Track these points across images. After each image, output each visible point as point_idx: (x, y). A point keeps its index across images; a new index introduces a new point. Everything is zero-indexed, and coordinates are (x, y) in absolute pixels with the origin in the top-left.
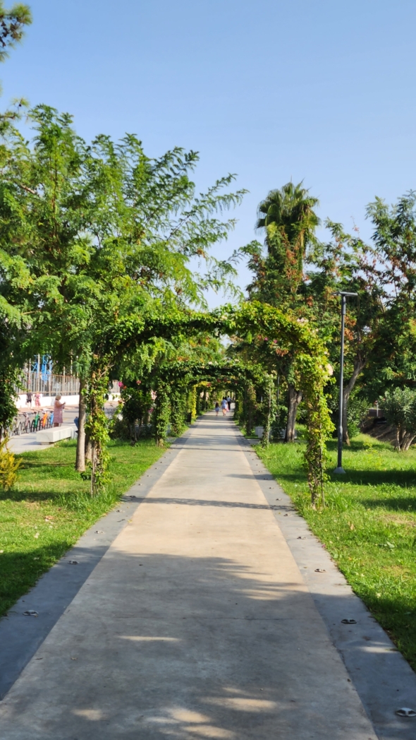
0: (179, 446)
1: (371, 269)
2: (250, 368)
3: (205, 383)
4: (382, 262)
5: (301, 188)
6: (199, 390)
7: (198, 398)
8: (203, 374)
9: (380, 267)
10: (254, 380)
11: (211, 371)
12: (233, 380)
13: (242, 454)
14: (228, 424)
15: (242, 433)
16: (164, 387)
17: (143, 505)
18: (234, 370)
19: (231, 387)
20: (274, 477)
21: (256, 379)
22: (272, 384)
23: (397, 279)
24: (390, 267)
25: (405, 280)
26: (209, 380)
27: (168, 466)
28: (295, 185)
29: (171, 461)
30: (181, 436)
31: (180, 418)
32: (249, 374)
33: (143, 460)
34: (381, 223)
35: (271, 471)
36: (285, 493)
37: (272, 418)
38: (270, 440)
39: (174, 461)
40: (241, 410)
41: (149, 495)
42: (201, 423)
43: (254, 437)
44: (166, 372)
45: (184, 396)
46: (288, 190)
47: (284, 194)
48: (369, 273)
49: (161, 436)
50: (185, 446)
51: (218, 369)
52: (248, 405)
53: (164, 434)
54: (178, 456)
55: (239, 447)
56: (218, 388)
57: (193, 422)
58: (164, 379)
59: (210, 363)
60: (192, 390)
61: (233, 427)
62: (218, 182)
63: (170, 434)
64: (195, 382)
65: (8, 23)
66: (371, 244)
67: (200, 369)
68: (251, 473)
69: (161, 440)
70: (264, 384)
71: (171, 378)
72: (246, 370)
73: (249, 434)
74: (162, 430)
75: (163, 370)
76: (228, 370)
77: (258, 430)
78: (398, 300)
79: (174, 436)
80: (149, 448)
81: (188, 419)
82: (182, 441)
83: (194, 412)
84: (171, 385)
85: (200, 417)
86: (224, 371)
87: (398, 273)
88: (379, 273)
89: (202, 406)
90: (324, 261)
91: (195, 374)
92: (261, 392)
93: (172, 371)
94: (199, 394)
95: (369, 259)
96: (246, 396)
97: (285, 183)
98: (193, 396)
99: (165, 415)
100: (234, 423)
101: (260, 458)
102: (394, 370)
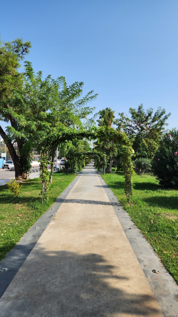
0: (80, 175)
1: (131, 126)
2: (99, 153)
3: (87, 157)
4: (134, 124)
5: (110, 109)
6: (86, 159)
7: (85, 161)
8: (86, 155)
9: (133, 125)
10: (100, 156)
11: (88, 154)
12: (94, 157)
13: (97, 177)
14: (93, 167)
15: (97, 170)
16: (75, 159)
17: (63, 204)
18: (95, 153)
19: (93, 158)
20: (109, 186)
21: (101, 156)
22: (105, 157)
23: (138, 128)
24: (136, 125)
25: (140, 129)
26: (88, 157)
27: (76, 182)
28: (108, 108)
29: (77, 180)
30: (81, 171)
31: (81, 167)
32: (99, 155)
33: (69, 180)
34: (133, 113)
35: (107, 184)
36: (114, 194)
37: (105, 167)
38: (105, 173)
39: (78, 181)
40: (96, 164)
41: (67, 198)
42: (86, 167)
43: (100, 171)
44: (76, 154)
45: (82, 161)
46: (107, 109)
47: (106, 110)
48: (130, 127)
49: (75, 172)
50: (82, 175)
51: (90, 153)
52: (98, 163)
53: (76, 171)
54: (80, 178)
55: (96, 175)
56: (90, 158)
57: (84, 167)
58: (75, 156)
59: (88, 152)
60: (84, 159)
61: (94, 168)
62: (88, 93)
63: (78, 171)
64: (85, 157)
65: (24, 47)
66: (131, 119)
67: (86, 153)
68: (101, 185)
69: (75, 173)
70: (103, 157)
71: (77, 156)
72: (98, 154)
73: (99, 170)
74: (75, 171)
75: (75, 154)
76: (93, 154)
77: (102, 170)
78: (138, 134)
79: (79, 171)
80: (71, 176)
81: (83, 166)
82: (81, 173)
83: (85, 164)
84: (77, 158)
85: (86, 165)
86: (92, 154)
87: (138, 127)
88: (133, 127)
89: (87, 163)
90: (119, 124)
91: (84, 155)
92: (102, 159)
93: (77, 154)
94: (86, 160)
95: (130, 123)
96: (98, 161)
97: (106, 108)
98: (84, 161)
99: (76, 167)
100: (95, 167)
101: (103, 179)
102: (138, 153)
